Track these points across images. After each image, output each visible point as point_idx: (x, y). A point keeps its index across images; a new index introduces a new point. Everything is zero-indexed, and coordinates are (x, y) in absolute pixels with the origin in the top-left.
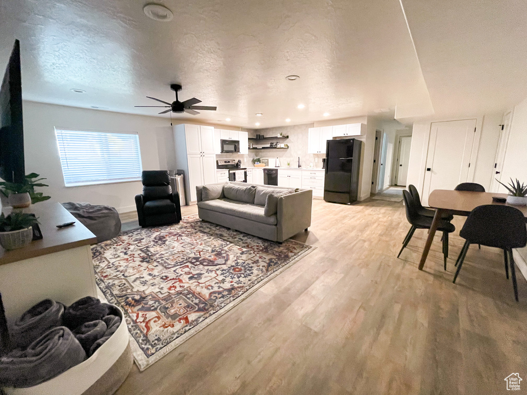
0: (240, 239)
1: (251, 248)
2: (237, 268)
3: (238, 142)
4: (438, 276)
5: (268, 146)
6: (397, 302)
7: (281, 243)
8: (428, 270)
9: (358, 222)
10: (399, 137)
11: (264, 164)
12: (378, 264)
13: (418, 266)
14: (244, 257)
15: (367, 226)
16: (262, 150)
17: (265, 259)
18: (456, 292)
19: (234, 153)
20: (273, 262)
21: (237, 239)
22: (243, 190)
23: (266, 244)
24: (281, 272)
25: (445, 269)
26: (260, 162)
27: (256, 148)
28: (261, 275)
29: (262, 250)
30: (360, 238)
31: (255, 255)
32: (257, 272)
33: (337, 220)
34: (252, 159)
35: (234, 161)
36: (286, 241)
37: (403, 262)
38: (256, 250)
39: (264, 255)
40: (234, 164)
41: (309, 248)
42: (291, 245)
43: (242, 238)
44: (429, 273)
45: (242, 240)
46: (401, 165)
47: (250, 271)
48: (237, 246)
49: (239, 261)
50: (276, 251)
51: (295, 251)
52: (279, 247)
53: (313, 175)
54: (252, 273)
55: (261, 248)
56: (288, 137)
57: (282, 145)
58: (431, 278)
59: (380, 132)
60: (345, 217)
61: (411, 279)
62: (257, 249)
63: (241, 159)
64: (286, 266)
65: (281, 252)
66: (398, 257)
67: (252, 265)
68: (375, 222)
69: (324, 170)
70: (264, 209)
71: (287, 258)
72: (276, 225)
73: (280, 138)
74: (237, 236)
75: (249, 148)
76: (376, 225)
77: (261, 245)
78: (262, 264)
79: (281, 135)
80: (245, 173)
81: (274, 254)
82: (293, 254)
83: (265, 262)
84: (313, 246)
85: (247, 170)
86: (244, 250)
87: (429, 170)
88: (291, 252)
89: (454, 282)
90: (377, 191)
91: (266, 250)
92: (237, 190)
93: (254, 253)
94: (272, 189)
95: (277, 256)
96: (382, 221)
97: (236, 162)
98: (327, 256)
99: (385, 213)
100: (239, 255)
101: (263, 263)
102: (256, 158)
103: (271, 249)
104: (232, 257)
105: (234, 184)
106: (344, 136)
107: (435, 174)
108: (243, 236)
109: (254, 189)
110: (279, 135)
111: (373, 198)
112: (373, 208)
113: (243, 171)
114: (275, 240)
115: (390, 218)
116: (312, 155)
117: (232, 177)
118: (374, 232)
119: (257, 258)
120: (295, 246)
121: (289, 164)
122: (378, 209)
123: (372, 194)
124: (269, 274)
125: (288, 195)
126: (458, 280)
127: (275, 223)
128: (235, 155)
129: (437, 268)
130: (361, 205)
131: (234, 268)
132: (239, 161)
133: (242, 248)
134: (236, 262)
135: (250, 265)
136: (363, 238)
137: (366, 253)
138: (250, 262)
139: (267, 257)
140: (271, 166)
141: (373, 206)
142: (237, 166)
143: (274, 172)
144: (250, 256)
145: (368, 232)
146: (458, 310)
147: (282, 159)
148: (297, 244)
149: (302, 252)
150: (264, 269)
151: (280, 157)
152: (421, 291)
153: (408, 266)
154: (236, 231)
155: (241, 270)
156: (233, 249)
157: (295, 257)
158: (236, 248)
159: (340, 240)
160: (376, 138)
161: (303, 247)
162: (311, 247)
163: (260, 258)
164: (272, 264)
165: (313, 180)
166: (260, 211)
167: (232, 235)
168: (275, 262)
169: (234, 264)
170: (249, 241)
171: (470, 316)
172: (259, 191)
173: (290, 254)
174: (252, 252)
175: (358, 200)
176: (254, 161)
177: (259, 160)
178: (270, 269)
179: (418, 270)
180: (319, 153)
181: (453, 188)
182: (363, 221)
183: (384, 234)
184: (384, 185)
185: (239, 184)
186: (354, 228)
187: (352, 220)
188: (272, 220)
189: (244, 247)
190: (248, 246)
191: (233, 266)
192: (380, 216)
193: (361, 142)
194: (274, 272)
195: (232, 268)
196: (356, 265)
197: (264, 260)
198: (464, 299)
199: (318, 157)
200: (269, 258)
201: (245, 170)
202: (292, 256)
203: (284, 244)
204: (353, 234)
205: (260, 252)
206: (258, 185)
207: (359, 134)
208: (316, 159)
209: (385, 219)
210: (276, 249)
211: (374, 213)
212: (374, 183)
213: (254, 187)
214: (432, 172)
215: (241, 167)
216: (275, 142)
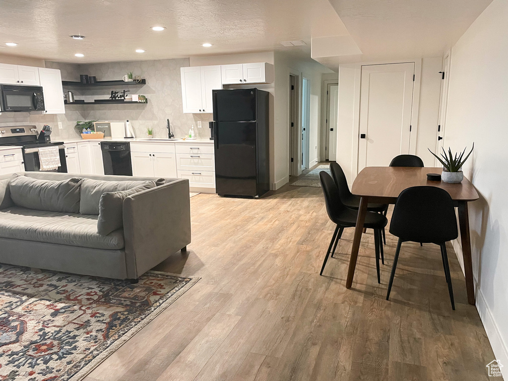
0: (51, 285)
1: (75, 299)
2: (43, 345)
3: (39, 90)
4: (369, 293)
5: (107, 97)
6: (314, 344)
7: (136, 281)
8: (358, 287)
9: (269, 226)
10: (326, 85)
11: (102, 134)
12: (293, 289)
13: (345, 283)
14: (59, 320)
15: (281, 230)
16: (96, 105)
17: (103, 315)
18: (389, 313)
19: (32, 112)
20: (119, 319)
21: (45, 287)
22: (53, 188)
23: (106, 288)
24: (133, 335)
25: (379, 282)
26: (93, 130)
27: (81, 102)
28: (92, 349)
29: (95, 302)
30: (270, 251)
31: (82, 312)
32: (85, 343)
33: (236, 226)
34: (75, 123)
35: (35, 127)
36: (146, 274)
37: (327, 280)
38: (85, 302)
39: (101, 310)
40: (34, 134)
41: (187, 282)
42: (154, 281)
43: (54, 282)
44: (359, 291)
45: (56, 287)
46: (332, 130)
47: (70, 344)
48: (43, 302)
49: (47, 330)
50: (125, 297)
51: (163, 291)
52: (132, 288)
53: (195, 151)
54: (75, 348)
55: (96, 298)
56: (143, 82)
57: (135, 98)
58: (361, 298)
59: (297, 77)
60: (248, 220)
61: (336, 305)
62: (88, 299)
63: (50, 125)
64: (143, 322)
65: (136, 297)
66: (321, 274)
67: (77, 333)
68: (294, 223)
69: (213, 141)
70: (96, 222)
71: (144, 307)
72: (123, 249)
73: (128, 84)
74: (46, 282)
75: (66, 102)
76: (294, 227)
77: (97, 290)
78: (95, 326)
79: (130, 77)
80: (62, 153)
81: (122, 304)
82: (157, 297)
83: (101, 321)
84: (194, 277)
85: (66, 147)
86: (60, 305)
87: (363, 136)
88: (155, 294)
89: (387, 299)
90: (300, 173)
91: (105, 300)
92: (41, 190)
93: (80, 309)
94: (114, 183)
95: (127, 305)
96: (302, 221)
97: (40, 129)
98: (216, 291)
99: (308, 207)
100: (48, 317)
101: (99, 324)
102: (83, 121)
103: (115, 296)
104: (32, 326)
105: (35, 177)
106: (240, 82)
107: (372, 142)
108: (59, 280)
109: (77, 185)
110: (126, 76)
111: (294, 184)
112: (292, 201)
113: (57, 148)
114: (124, 277)
115: (315, 214)
116: (192, 115)
117: (32, 163)
118: (290, 240)
119: (86, 317)
120: (162, 283)
121: (150, 133)
122: (299, 200)
123: (293, 178)
124: (109, 342)
125: (144, 191)
126: (392, 294)
127: (121, 246)
128: (35, 115)
129: (370, 282)
130: (276, 198)
131: (36, 346)
132: (47, 129)
133: (56, 304)
134: (41, 333)
135: (72, 334)
136: (273, 252)
137: (277, 274)
138: (71, 327)
139: (107, 313)
140: (117, 136)
141: (292, 197)
142: (42, 139)
143: (123, 148)
144: (73, 316)
145: (282, 241)
146: (389, 338)
147: (138, 123)
148: (165, 277)
149: (174, 291)
150: (100, 336)
151: (133, 119)
152: (347, 320)
153: (333, 286)
154: (43, 271)
155: (51, 346)
156: (35, 308)
157: (161, 301)
158: (42, 307)
159: (240, 260)
160: (292, 88)
161: (175, 282)
162: (191, 279)
163: (93, 315)
164: (117, 322)
165: (196, 160)
166: (89, 226)
167: (35, 281)
168: (122, 317)
169: (36, 338)
170: (70, 287)
171: (402, 341)
172: (87, 187)
173: (152, 298)
174: (76, 307)
175: (271, 189)
176: (80, 128)
177: (90, 126)
178: (112, 332)
179: (345, 289)
180: (202, 112)
181: (387, 163)
182: (277, 222)
183: (304, 241)
184: (310, 163)
185: (45, 177)
186: (261, 236)
187: (260, 223)
188: (114, 241)
189: (60, 301)
190: (68, 298)
191: (35, 342)
192: (301, 212)
193: (268, 94)
194: (120, 336)
195: (33, 346)
196: (261, 297)
197: (101, 319)
198: (397, 320)
199: (202, 120)
200: (111, 313)
201: (61, 147)
202: (156, 302)
203: (141, 282)
204: (260, 247)
205: (94, 305)
206: (84, 177)
207: (264, 81)
208: (199, 122)
209: (308, 217)
210: (126, 294)
211: (293, 208)
212: (294, 160)
213: (76, 181)
214: (368, 139)
215: (52, 141)
216: (119, 90)
